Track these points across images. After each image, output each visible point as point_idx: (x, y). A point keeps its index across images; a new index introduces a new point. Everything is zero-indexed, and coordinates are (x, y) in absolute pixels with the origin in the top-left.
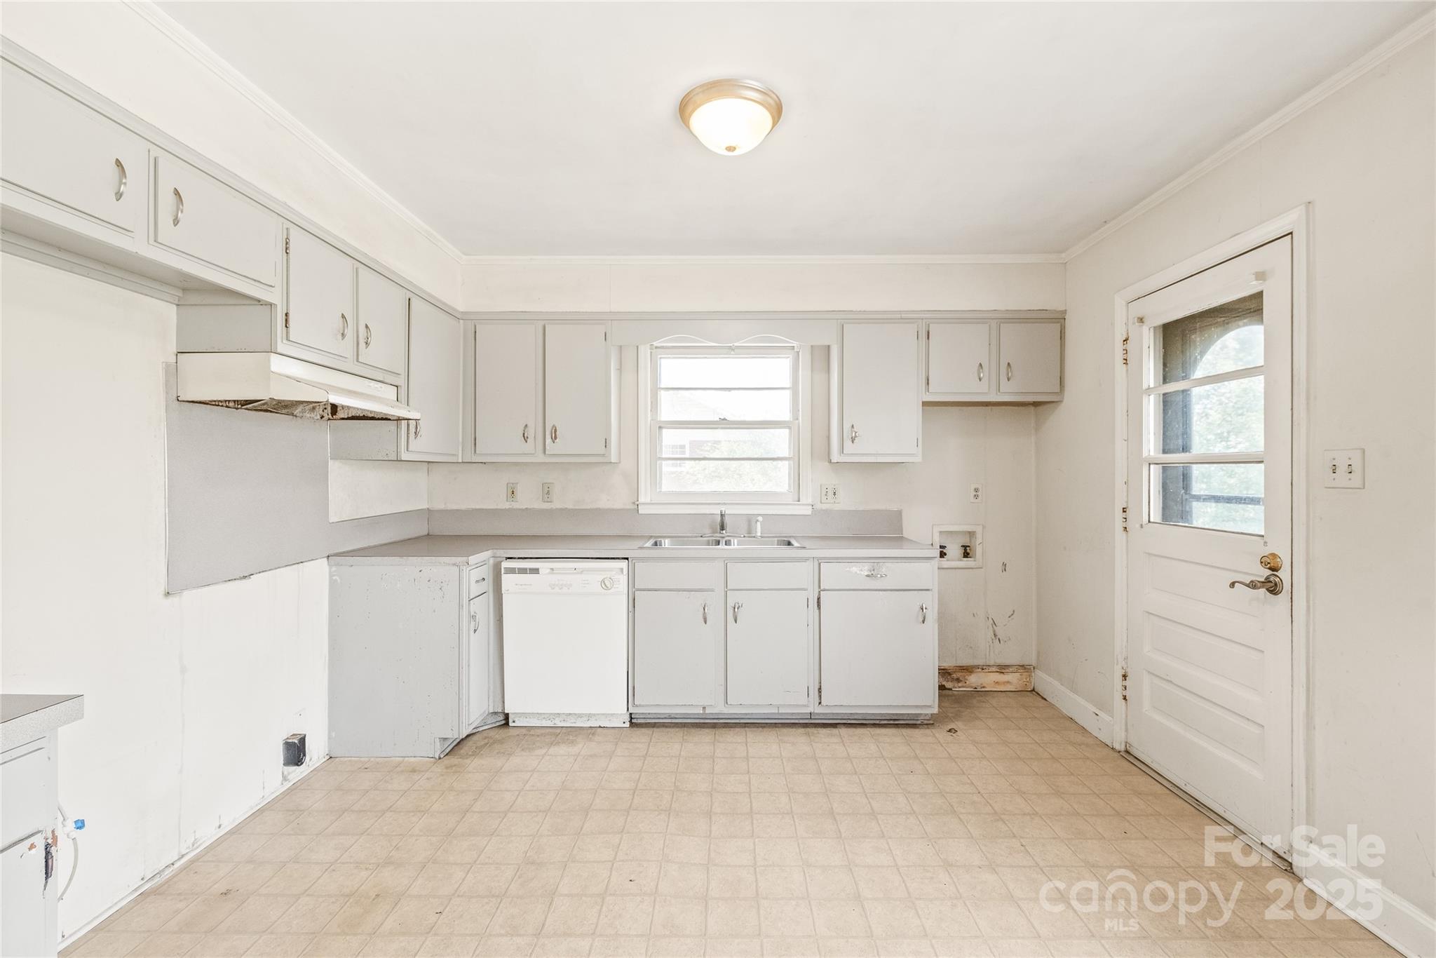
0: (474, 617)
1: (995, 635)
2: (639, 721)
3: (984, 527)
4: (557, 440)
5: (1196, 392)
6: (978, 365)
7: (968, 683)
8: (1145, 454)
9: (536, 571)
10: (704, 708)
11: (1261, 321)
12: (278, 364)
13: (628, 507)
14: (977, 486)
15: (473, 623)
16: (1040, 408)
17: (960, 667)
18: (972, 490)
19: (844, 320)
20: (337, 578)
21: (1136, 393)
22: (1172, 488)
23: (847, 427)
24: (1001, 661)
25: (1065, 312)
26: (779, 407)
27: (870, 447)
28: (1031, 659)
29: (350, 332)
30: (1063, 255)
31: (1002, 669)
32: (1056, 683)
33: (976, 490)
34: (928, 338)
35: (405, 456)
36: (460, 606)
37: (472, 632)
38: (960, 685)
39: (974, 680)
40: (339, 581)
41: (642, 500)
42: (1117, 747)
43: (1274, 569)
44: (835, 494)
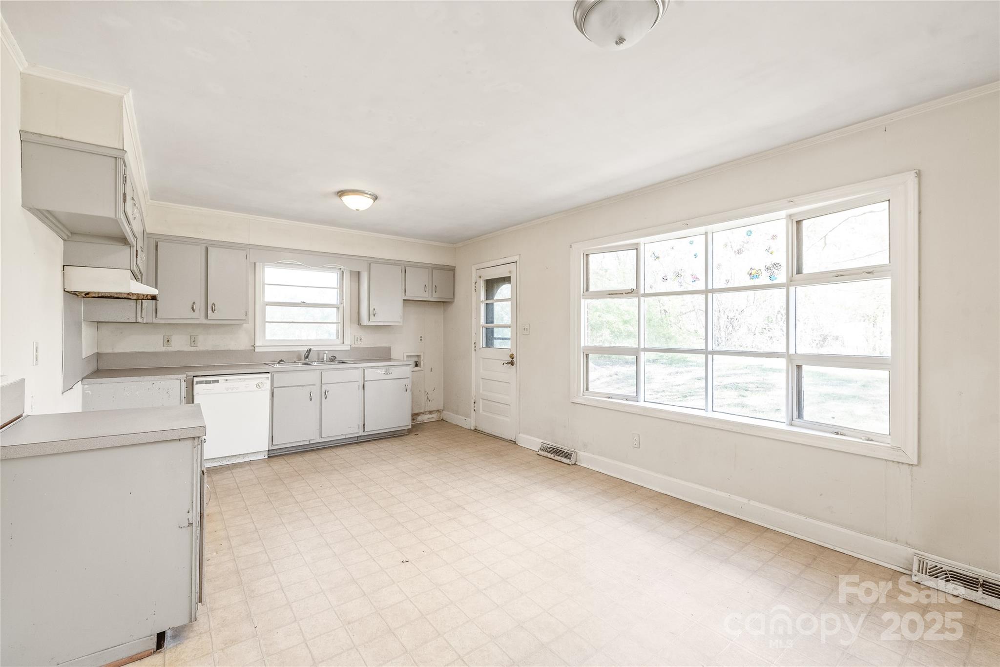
1: (428, 399)
2: (272, 455)
3: (424, 353)
4: (216, 311)
5: (495, 304)
6: (424, 286)
8: (481, 324)
9: (217, 381)
10: (309, 441)
11: (510, 283)
13: (247, 348)
14: (421, 335)
16: (445, 304)
17: (418, 412)
18: (420, 337)
19: (371, 262)
20: (89, 392)
21: (478, 302)
22: (488, 335)
23: (372, 309)
24: (430, 409)
25: (455, 267)
26: (332, 297)
27: (381, 319)
28: (441, 407)
30: (455, 245)
31: (431, 412)
32: (451, 414)
33: (421, 337)
34: (406, 273)
38: (418, 419)
39: (422, 418)
40: (90, 393)
41: (257, 344)
42: (472, 428)
43: (512, 358)
44: (361, 340)
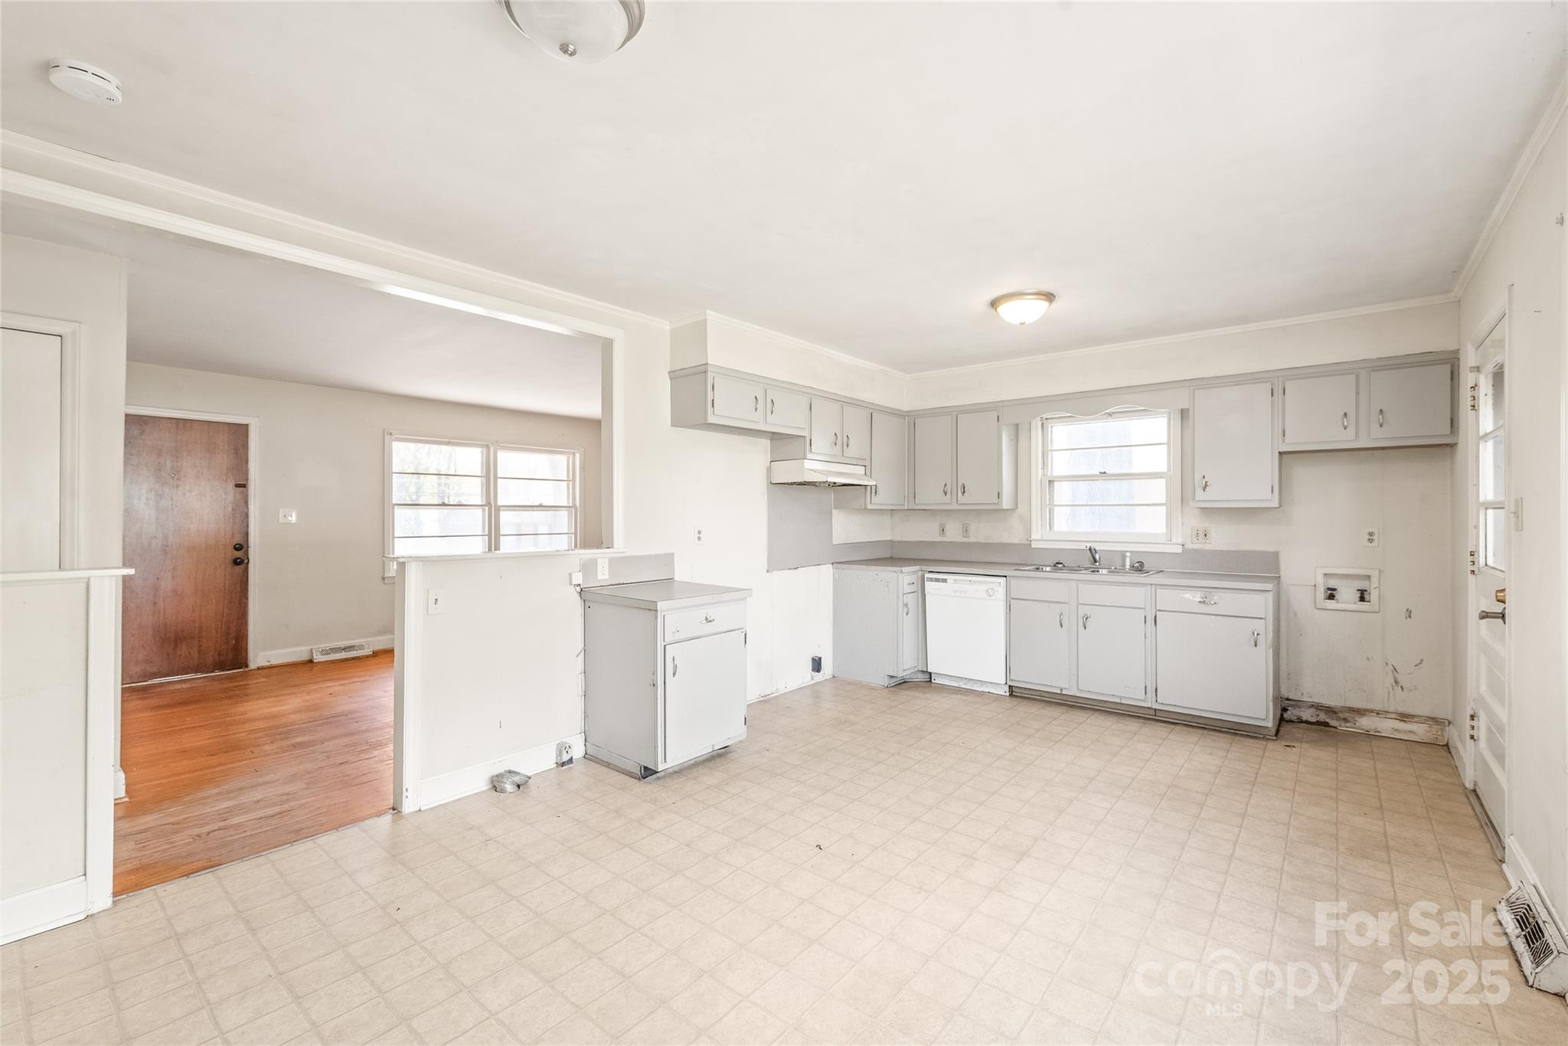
0: (906, 605)
1: (1396, 682)
2: (1017, 694)
3: (1380, 572)
4: (966, 493)
6: (1343, 414)
7: (1357, 724)
10: (1061, 690)
12: (808, 464)
13: (1023, 542)
14: (1371, 530)
15: (905, 609)
17: (1350, 708)
18: (1366, 533)
19: (1196, 387)
20: (837, 576)
21: (1477, 440)
23: (1198, 478)
24: (1401, 709)
25: (1457, 351)
26: (1159, 460)
28: (1444, 713)
29: (839, 442)
31: (1404, 717)
32: (1456, 734)
33: (1371, 534)
34: (1284, 394)
35: (869, 507)
36: (898, 597)
37: (905, 614)
38: (1348, 725)
39: (1366, 723)
40: (838, 578)
41: (1034, 536)
42: (1470, 787)
43: (1502, 603)
44: (1205, 535)
